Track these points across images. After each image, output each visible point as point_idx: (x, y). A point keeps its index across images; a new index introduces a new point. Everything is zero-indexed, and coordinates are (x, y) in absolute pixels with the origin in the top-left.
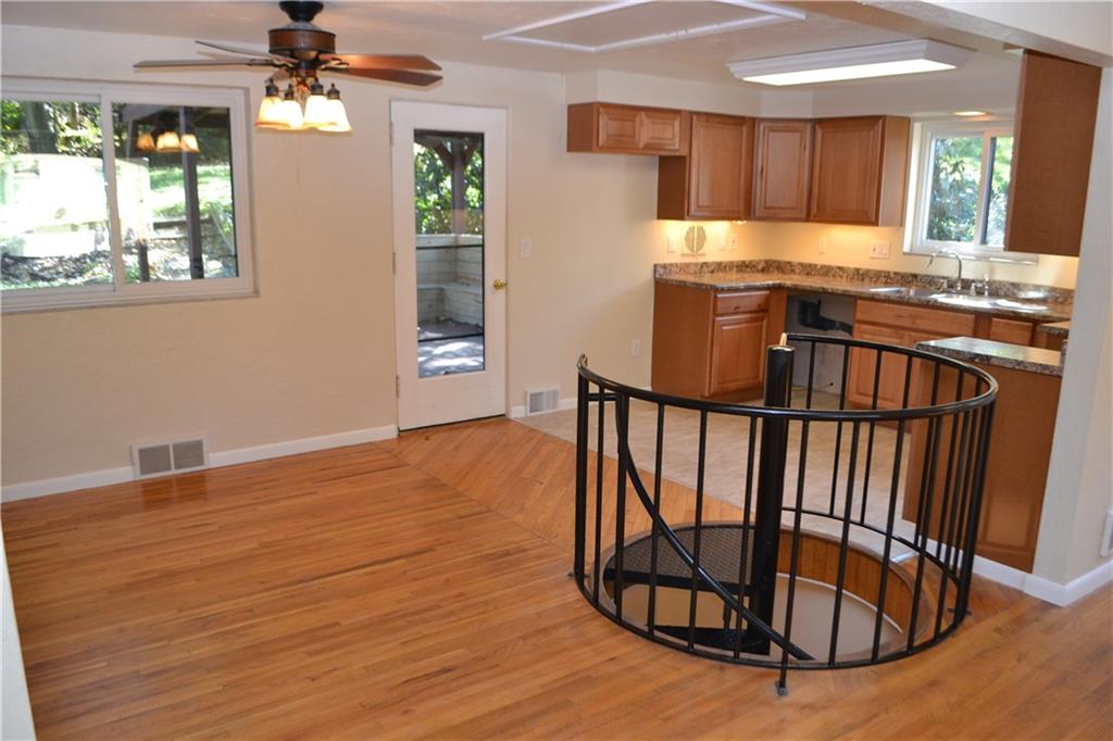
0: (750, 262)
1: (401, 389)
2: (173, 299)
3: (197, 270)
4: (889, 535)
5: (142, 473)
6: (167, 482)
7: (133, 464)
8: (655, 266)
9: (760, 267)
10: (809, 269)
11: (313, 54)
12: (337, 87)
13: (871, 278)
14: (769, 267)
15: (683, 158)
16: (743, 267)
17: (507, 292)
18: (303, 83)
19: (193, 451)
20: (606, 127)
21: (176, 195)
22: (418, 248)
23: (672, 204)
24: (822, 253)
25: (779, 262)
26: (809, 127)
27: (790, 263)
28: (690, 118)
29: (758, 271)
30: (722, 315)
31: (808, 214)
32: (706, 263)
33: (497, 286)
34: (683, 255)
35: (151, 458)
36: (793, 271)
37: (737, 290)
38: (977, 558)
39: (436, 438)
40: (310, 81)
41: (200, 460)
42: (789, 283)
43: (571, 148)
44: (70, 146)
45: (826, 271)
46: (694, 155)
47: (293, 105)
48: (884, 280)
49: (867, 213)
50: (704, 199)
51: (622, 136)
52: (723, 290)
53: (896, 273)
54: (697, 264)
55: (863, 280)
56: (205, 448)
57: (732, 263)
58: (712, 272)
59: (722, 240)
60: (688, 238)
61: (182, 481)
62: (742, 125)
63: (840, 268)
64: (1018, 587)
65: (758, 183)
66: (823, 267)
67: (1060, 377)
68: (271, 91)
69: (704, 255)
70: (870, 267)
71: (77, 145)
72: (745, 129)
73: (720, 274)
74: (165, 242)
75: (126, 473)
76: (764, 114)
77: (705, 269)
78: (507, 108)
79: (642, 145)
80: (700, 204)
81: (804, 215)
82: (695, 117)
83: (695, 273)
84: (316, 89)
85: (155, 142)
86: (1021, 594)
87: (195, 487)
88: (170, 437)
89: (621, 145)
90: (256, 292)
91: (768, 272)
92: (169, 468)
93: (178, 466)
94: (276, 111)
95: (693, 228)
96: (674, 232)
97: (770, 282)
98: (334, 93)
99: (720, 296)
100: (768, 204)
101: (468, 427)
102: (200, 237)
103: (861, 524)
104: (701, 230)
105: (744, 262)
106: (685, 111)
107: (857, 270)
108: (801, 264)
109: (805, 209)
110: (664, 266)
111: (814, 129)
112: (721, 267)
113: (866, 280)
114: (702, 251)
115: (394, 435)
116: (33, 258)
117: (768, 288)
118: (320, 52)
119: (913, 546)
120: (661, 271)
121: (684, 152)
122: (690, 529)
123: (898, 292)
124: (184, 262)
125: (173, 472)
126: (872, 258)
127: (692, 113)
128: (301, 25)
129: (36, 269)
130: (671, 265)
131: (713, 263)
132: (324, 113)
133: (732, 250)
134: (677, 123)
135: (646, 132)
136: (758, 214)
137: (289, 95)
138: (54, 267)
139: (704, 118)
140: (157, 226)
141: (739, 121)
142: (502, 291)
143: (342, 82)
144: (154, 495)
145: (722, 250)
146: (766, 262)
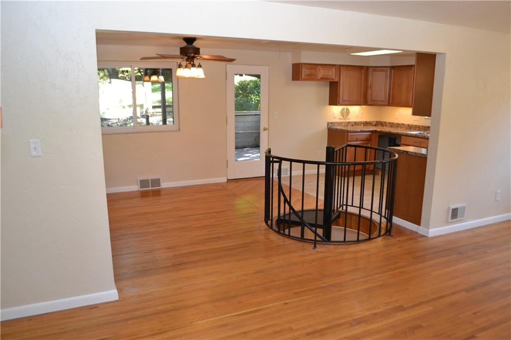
0: (369, 122)
1: (229, 164)
2: (156, 131)
3: (164, 121)
4: (371, 211)
5: (141, 188)
6: (148, 192)
7: (138, 185)
8: (328, 123)
9: (374, 124)
10: (392, 125)
11: (193, 55)
12: (201, 64)
13: (413, 128)
14: (378, 123)
15: (337, 82)
16: (366, 124)
17: (268, 131)
18: (190, 63)
19: (157, 182)
20: (305, 72)
21: (158, 96)
22: (236, 116)
23: (334, 100)
24: (397, 118)
25: (382, 122)
26: (389, 69)
27: (385, 122)
28: (339, 67)
29: (373, 125)
30: (350, 141)
31: (389, 103)
32: (349, 122)
33: (265, 129)
34: (340, 119)
35: (144, 183)
36: (386, 126)
37: (357, 132)
38: (394, 217)
39: (240, 183)
40: (192, 63)
41: (159, 186)
42: (379, 130)
43: (293, 80)
44: (124, 75)
45: (398, 125)
46: (341, 81)
47: (187, 70)
48: (418, 129)
49: (408, 103)
50: (346, 98)
51: (311, 75)
52: (350, 132)
53: (422, 126)
54: (346, 122)
55: (411, 129)
56: (161, 182)
57: (361, 122)
58: (352, 125)
59: (357, 113)
60: (342, 112)
61: (153, 191)
62: (362, 69)
63: (403, 124)
64: (416, 231)
65: (369, 91)
66: (397, 124)
67: (426, 158)
68: (180, 66)
69: (349, 119)
70: (413, 124)
71: (127, 74)
72: (363, 71)
73: (356, 126)
74: (158, 114)
75: (136, 188)
76: (370, 65)
77: (349, 124)
78: (269, 66)
79: (319, 78)
80: (344, 99)
81: (387, 104)
82: (341, 67)
83: (345, 126)
84: (193, 66)
85: (150, 78)
86: (417, 233)
87: (157, 193)
88: (150, 177)
89: (311, 78)
90: (179, 130)
91: (377, 126)
92: (149, 187)
93: (152, 187)
94: (182, 73)
95: (344, 109)
96: (336, 110)
97: (372, 129)
98: (200, 66)
99: (349, 134)
100: (373, 99)
101: (252, 180)
102: (166, 112)
103: (352, 206)
104: (348, 109)
105: (366, 122)
106: (337, 65)
107: (409, 125)
108: (389, 123)
109: (387, 102)
110: (332, 123)
111: (391, 71)
112: (356, 124)
113: (412, 129)
114: (348, 117)
115: (226, 181)
116: (109, 119)
117: (370, 131)
118: (195, 54)
119: (379, 214)
120: (330, 125)
121: (336, 80)
122: (313, 210)
123: (420, 133)
124: (160, 118)
125: (151, 188)
126: (414, 120)
127: (340, 66)
128: (189, 46)
129: (110, 123)
130: (334, 122)
131: (352, 122)
132: (196, 73)
133: (362, 117)
134: (334, 69)
135: (321, 73)
136: (369, 103)
137: (186, 67)
138: (117, 123)
139: (345, 67)
140: (154, 107)
141: (361, 68)
142: (267, 131)
143: (202, 63)
144: (144, 195)
145: (357, 117)
146: (376, 122)
